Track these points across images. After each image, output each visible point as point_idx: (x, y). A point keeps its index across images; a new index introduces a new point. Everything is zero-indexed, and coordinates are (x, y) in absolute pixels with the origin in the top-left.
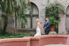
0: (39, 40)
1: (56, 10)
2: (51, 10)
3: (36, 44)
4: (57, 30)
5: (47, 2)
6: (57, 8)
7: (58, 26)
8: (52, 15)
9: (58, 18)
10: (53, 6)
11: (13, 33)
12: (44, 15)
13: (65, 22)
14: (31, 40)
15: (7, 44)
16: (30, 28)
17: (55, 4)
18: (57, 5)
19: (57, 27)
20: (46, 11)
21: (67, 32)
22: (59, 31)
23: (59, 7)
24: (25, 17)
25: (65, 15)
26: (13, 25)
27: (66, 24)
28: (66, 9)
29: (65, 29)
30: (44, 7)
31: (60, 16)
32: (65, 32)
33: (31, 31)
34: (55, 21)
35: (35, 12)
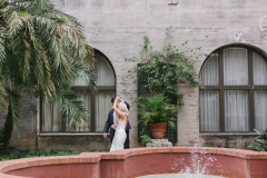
0: (123, 160)
1: (170, 74)
2: (154, 74)
3: (116, 172)
4: (172, 136)
5: (141, 49)
6: (172, 66)
7: (176, 122)
8: (158, 89)
9: (175, 99)
10: (161, 60)
11: (33, 147)
12: (133, 87)
13: (196, 109)
14: (103, 161)
15: (42, 172)
16: (87, 130)
17: (165, 54)
18: (172, 57)
19: (172, 124)
20: (139, 76)
21: (203, 141)
22: (179, 139)
23: (178, 65)
24: (76, 97)
25: (197, 89)
26: (33, 121)
27: (200, 117)
28: (198, 72)
29: (197, 131)
30: (133, 65)
31: (181, 90)
32: (198, 140)
33: (93, 141)
34: (167, 108)
35: (103, 80)
